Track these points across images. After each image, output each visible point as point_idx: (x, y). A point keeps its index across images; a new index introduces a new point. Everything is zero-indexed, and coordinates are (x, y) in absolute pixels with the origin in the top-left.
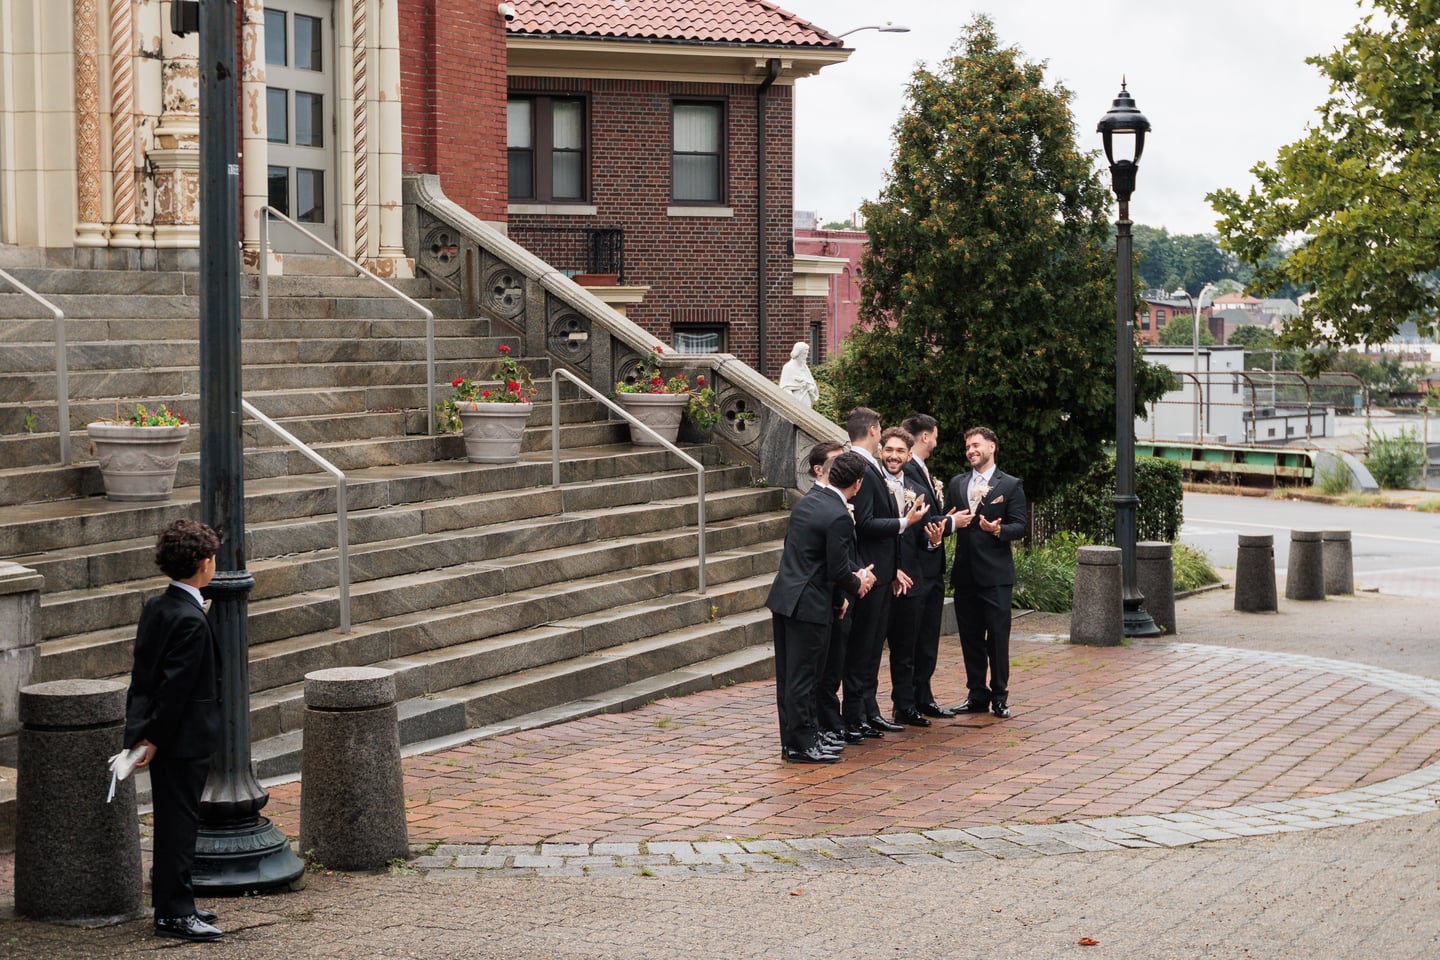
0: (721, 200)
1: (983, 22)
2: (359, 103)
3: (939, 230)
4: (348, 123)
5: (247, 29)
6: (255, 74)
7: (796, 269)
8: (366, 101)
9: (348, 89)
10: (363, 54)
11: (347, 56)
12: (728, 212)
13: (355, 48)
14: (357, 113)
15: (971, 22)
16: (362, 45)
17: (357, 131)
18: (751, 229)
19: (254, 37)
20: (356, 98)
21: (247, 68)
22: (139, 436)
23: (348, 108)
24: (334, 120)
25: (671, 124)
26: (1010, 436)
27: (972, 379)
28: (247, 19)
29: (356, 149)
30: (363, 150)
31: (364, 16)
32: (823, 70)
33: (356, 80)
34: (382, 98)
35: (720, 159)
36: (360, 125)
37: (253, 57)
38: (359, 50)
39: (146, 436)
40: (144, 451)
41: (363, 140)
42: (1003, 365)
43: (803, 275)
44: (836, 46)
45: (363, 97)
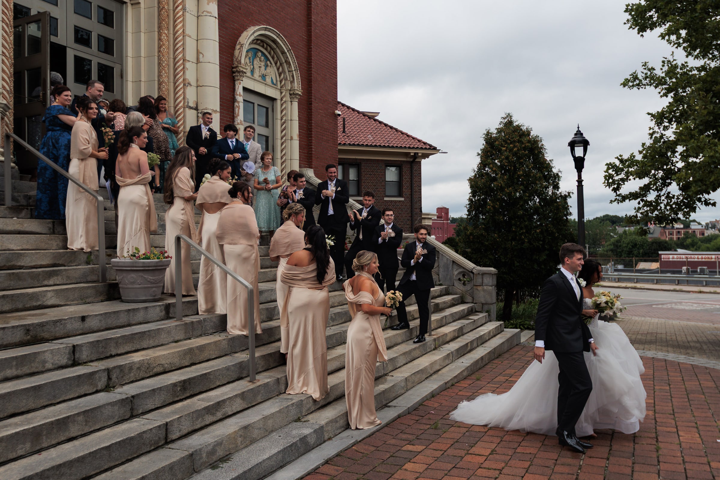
0: (400, 195)
1: (509, 116)
2: (283, 140)
3: (501, 185)
4: (279, 148)
5: (236, 104)
6: (239, 121)
7: (423, 216)
8: (285, 140)
9: (279, 135)
10: (284, 122)
11: (279, 123)
12: (402, 199)
13: (281, 120)
14: (282, 144)
15: (505, 116)
16: (284, 119)
17: (282, 151)
18: (409, 205)
19: (239, 107)
20: (282, 138)
21: (236, 119)
22: (137, 265)
23: (279, 142)
24: (273, 146)
25: (385, 172)
26: (528, 263)
27: (513, 243)
28: (236, 100)
29: (282, 158)
30: (284, 158)
31: (285, 108)
32: (430, 157)
33: (282, 132)
34: (292, 139)
35: (400, 183)
36: (283, 149)
37: (238, 115)
38: (283, 121)
39: (141, 265)
40: (141, 274)
41: (284, 155)
42: (525, 236)
43: (425, 218)
44: (435, 149)
45: (284, 138)
